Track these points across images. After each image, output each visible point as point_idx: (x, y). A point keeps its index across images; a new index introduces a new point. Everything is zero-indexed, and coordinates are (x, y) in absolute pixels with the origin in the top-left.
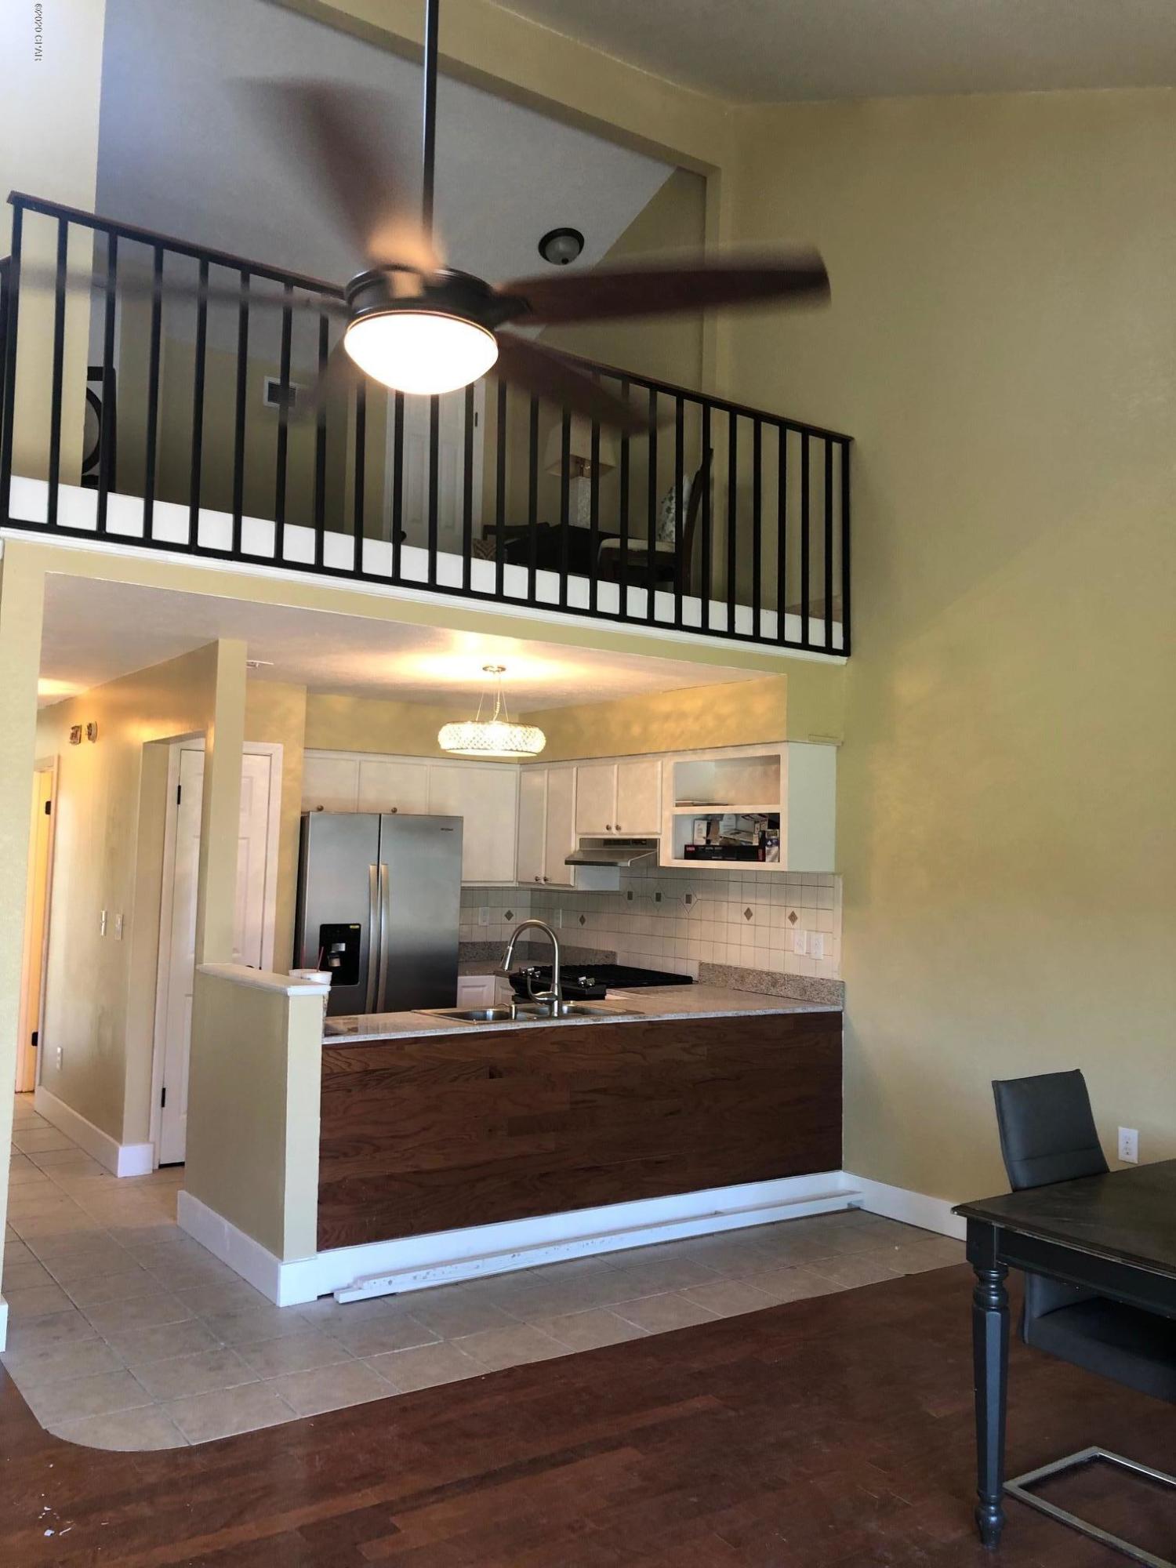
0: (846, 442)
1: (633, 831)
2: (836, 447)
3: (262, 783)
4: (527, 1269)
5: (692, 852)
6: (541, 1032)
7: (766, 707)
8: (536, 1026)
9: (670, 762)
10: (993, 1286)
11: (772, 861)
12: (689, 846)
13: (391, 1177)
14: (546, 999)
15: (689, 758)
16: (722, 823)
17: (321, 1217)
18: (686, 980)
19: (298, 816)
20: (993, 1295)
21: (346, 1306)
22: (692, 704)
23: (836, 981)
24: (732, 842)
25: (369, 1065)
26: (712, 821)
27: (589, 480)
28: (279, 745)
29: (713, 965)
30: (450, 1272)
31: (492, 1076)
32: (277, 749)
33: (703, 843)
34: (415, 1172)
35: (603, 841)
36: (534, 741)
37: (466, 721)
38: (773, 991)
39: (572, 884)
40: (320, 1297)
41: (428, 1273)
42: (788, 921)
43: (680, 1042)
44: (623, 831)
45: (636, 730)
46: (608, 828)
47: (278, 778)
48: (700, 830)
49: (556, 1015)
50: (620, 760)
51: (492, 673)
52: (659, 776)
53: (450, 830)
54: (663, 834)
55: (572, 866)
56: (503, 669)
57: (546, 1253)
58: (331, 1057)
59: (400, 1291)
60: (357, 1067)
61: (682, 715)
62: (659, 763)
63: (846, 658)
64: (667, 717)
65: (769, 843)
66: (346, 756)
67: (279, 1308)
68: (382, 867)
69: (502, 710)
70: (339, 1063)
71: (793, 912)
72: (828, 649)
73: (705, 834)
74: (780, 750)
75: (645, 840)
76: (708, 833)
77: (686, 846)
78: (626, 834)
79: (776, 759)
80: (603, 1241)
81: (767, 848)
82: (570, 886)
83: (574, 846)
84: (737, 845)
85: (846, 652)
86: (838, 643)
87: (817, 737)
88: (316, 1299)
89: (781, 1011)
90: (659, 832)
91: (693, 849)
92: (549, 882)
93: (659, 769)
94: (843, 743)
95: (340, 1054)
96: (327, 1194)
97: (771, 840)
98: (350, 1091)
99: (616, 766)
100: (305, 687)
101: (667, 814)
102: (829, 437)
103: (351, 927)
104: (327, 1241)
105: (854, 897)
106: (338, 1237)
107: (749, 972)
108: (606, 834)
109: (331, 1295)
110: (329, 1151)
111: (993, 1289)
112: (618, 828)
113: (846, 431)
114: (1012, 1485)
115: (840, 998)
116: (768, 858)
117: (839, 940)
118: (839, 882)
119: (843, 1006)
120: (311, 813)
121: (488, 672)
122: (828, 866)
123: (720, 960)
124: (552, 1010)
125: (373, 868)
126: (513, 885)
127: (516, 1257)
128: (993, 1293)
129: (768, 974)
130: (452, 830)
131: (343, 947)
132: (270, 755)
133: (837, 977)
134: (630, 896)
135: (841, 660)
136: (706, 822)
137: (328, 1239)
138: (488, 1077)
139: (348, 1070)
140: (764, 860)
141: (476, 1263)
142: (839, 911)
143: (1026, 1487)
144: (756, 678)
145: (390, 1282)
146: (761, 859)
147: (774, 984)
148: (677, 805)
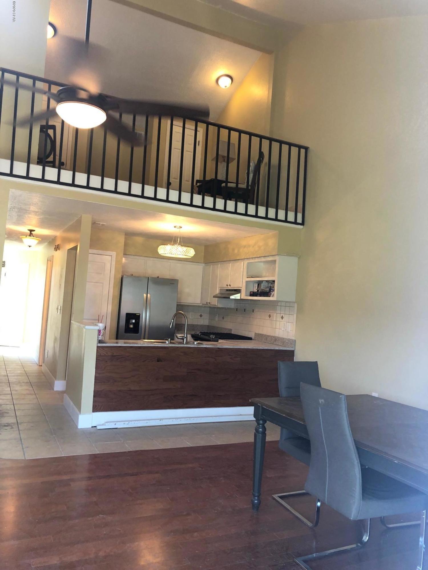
0: (306, 149)
1: (234, 286)
2: (303, 151)
3: (108, 266)
4: (165, 425)
5: (253, 294)
6: (177, 348)
7: (272, 243)
8: (175, 346)
9: (246, 262)
10: (261, 426)
11: (272, 297)
12: (252, 292)
13: (120, 391)
14: (181, 338)
15: (251, 261)
16: (262, 284)
17: (94, 401)
18: (250, 339)
19: (121, 277)
20: (260, 429)
21: (99, 430)
22: (252, 242)
23: (293, 340)
24: (263, 291)
25: (113, 354)
26: (259, 283)
27: (226, 163)
28: (114, 252)
29: (259, 334)
30: (137, 423)
31: (158, 361)
32: (114, 254)
33: (256, 291)
34: (128, 390)
35: (226, 290)
36: (191, 252)
37: (167, 245)
38: (275, 343)
39: (217, 305)
40: (92, 427)
41: (129, 423)
42: (281, 319)
43: (229, 356)
44: (231, 286)
45: (236, 251)
46: (227, 285)
47: (114, 263)
48: (255, 287)
49: (185, 343)
50: (232, 262)
51: (177, 229)
52: (242, 267)
53: (173, 284)
54: (242, 288)
55: (217, 299)
56: (181, 227)
57: (172, 421)
58: (101, 350)
59: (119, 427)
60: (110, 354)
61: (249, 246)
62: (243, 263)
63: (303, 226)
64: (245, 247)
65: (272, 291)
66: (142, 258)
67: (78, 428)
68: (149, 295)
69: (180, 241)
70: (103, 352)
71: (282, 316)
72: (295, 223)
73: (257, 288)
74: (277, 258)
75: (237, 289)
76: (258, 288)
77: (250, 292)
78: (233, 288)
79: (275, 261)
80: (194, 419)
81: (271, 292)
82: (216, 305)
83: (218, 291)
84: (265, 291)
85: (303, 224)
86: (299, 220)
87: (289, 254)
88: (91, 427)
89: (269, 348)
90: (241, 287)
91: (252, 293)
92: (210, 304)
93: (242, 265)
94: (300, 256)
95: (104, 349)
96: (96, 394)
97: (272, 290)
98: (107, 361)
99: (230, 264)
100: (124, 234)
101: (244, 281)
102: (300, 147)
103: (137, 314)
104: (97, 409)
105: (300, 311)
106: (100, 408)
107: (269, 336)
108: (226, 287)
109: (96, 427)
110: (97, 380)
111: (261, 427)
112: (230, 285)
113: (306, 145)
114: (276, 496)
115: (294, 346)
116: (271, 296)
117: (295, 325)
118: (296, 305)
119: (295, 348)
120: (124, 276)
121: (176, 228)
122: (293, 299)
123: (261, 332)
124: (184, 341)
125: (145, 295)
126: (201, 305)
127: (161, 421)
128: (261, 428)
129: (274, 337)
130: (174, 284)
131: (134, 321)
132: (111, 256)
133: (294, 338)
134: (237, 309)
135: (301, 227)
136: (257, 284)
137: (96, 408)
138: (157, 361)
139: (106, 355)
140: (270, 297)
141: (146, 421)
142: (295, 315)
143: (281, 497)
144: (271, 233)
145: (115, 424)
146: (269, 296)
147: (276, 340)
148: (247, 278)
